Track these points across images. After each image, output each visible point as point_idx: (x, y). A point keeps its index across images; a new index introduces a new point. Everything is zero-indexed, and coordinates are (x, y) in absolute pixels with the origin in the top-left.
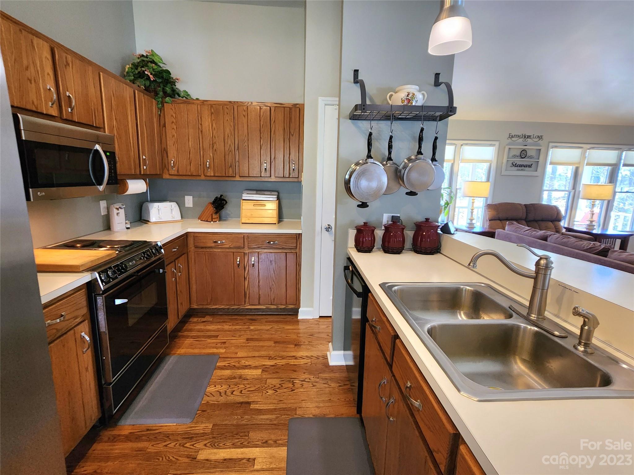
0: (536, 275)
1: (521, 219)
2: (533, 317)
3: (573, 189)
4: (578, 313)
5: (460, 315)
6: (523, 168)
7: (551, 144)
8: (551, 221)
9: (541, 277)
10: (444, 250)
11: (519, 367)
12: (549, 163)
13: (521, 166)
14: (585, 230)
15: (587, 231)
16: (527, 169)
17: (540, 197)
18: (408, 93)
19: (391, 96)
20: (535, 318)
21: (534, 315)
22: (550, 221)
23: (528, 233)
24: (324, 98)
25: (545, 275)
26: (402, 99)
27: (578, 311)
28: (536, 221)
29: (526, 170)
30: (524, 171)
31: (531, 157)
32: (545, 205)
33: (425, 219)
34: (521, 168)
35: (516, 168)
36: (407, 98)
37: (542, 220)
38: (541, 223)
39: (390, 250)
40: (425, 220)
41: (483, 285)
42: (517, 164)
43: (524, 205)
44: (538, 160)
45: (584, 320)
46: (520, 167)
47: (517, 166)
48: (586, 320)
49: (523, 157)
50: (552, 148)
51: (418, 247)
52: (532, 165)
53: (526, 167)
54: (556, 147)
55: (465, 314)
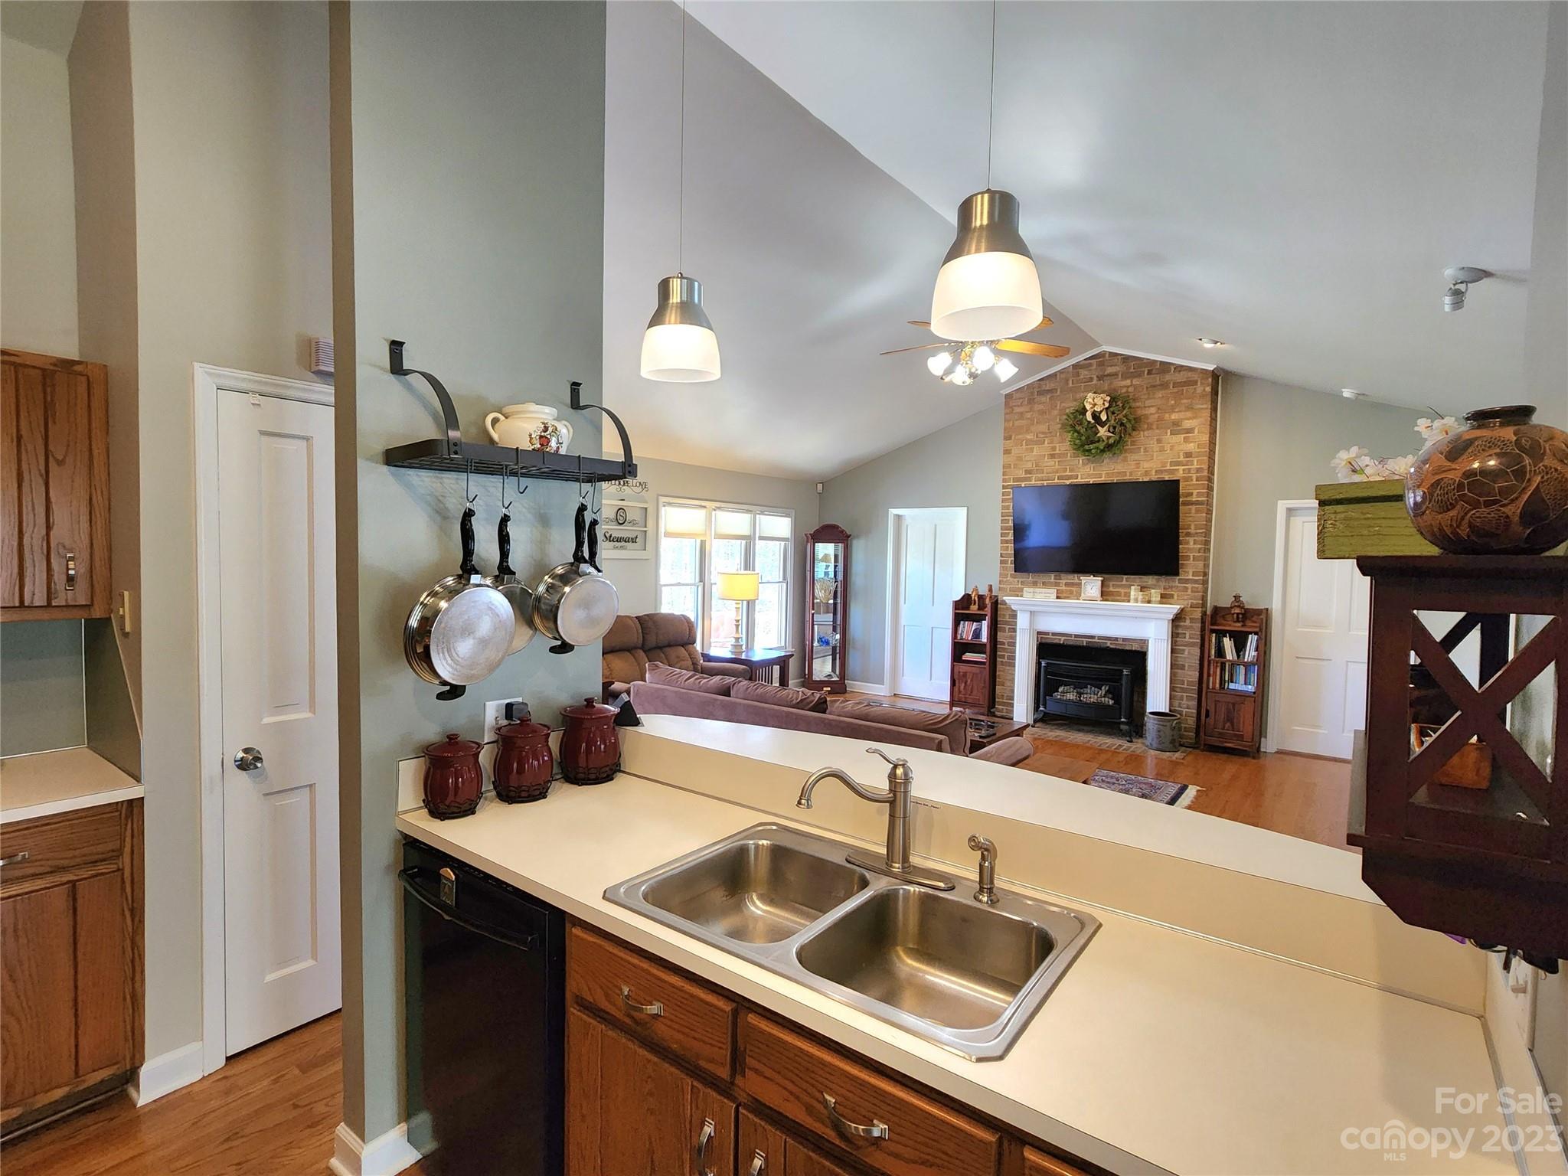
0: (895, 795)
1: (636, 648)
2: (897, 867)
3: (700, 581)
4: (980, 845)
5: (754, 904)
6: (623, 544)
7: (663, 499)
8: (683, 646)
9: (900, 796)
10: (627, 763)
11: (908, 965)
12: (663, 534)
13: (619, 540)
14: (729, 655)
15: (733, 656)
16: (629, 545)
17: (657, 599)
18: (543, 423)
19: (495, 421)
20: (899, 868)
21: (897, 865)
22: (679, 645)
23: (694, 683)
24: (209, 368)
25: (906, 792)
26: (530, 435)
27: (979, 842)
28: (660, 648)
29: (628, 548)
30: (626, 549)
31: (633, 523)
32: (665, 614)
33: (586, 700)
34: (619, 544)
35: (612, 543)
36: (543, 434)
37: (669, 646)
38: (667, 649)
39: (524, 794)
40: (585, 703)
41: (774, 828)
42: (613, 536)
43: (637, 617)
44: (645, 529)
45: (982, 853)
46: (617, 541)
47: (613, 540)
48: (985, 853)
49: (621, 522)
50: (664, 506)
51: (581, 770)
52: (636, 537)
53: (628, 542)
54: (670, 504)
55: (761, 898)
